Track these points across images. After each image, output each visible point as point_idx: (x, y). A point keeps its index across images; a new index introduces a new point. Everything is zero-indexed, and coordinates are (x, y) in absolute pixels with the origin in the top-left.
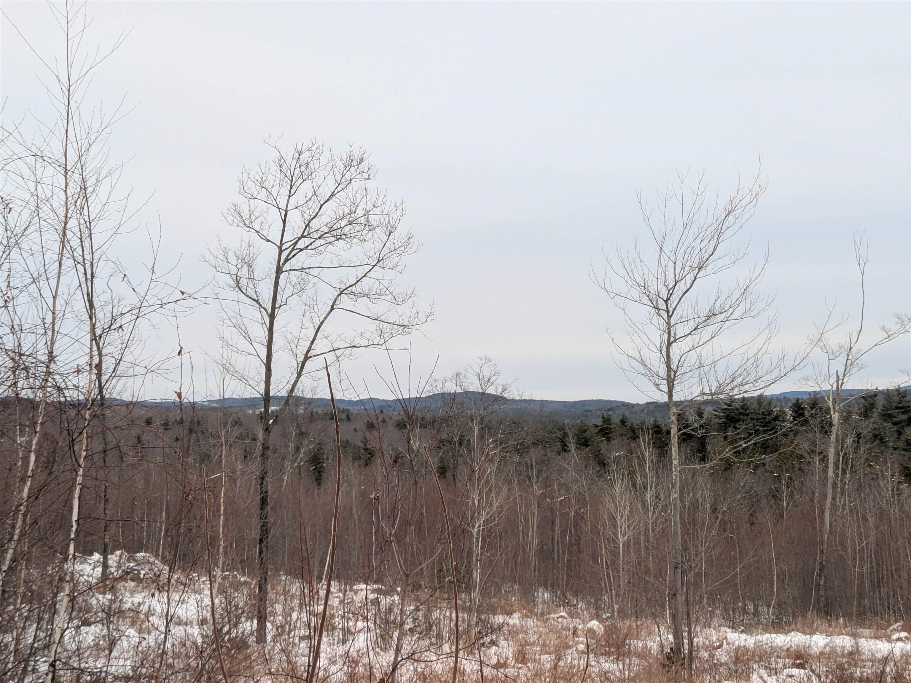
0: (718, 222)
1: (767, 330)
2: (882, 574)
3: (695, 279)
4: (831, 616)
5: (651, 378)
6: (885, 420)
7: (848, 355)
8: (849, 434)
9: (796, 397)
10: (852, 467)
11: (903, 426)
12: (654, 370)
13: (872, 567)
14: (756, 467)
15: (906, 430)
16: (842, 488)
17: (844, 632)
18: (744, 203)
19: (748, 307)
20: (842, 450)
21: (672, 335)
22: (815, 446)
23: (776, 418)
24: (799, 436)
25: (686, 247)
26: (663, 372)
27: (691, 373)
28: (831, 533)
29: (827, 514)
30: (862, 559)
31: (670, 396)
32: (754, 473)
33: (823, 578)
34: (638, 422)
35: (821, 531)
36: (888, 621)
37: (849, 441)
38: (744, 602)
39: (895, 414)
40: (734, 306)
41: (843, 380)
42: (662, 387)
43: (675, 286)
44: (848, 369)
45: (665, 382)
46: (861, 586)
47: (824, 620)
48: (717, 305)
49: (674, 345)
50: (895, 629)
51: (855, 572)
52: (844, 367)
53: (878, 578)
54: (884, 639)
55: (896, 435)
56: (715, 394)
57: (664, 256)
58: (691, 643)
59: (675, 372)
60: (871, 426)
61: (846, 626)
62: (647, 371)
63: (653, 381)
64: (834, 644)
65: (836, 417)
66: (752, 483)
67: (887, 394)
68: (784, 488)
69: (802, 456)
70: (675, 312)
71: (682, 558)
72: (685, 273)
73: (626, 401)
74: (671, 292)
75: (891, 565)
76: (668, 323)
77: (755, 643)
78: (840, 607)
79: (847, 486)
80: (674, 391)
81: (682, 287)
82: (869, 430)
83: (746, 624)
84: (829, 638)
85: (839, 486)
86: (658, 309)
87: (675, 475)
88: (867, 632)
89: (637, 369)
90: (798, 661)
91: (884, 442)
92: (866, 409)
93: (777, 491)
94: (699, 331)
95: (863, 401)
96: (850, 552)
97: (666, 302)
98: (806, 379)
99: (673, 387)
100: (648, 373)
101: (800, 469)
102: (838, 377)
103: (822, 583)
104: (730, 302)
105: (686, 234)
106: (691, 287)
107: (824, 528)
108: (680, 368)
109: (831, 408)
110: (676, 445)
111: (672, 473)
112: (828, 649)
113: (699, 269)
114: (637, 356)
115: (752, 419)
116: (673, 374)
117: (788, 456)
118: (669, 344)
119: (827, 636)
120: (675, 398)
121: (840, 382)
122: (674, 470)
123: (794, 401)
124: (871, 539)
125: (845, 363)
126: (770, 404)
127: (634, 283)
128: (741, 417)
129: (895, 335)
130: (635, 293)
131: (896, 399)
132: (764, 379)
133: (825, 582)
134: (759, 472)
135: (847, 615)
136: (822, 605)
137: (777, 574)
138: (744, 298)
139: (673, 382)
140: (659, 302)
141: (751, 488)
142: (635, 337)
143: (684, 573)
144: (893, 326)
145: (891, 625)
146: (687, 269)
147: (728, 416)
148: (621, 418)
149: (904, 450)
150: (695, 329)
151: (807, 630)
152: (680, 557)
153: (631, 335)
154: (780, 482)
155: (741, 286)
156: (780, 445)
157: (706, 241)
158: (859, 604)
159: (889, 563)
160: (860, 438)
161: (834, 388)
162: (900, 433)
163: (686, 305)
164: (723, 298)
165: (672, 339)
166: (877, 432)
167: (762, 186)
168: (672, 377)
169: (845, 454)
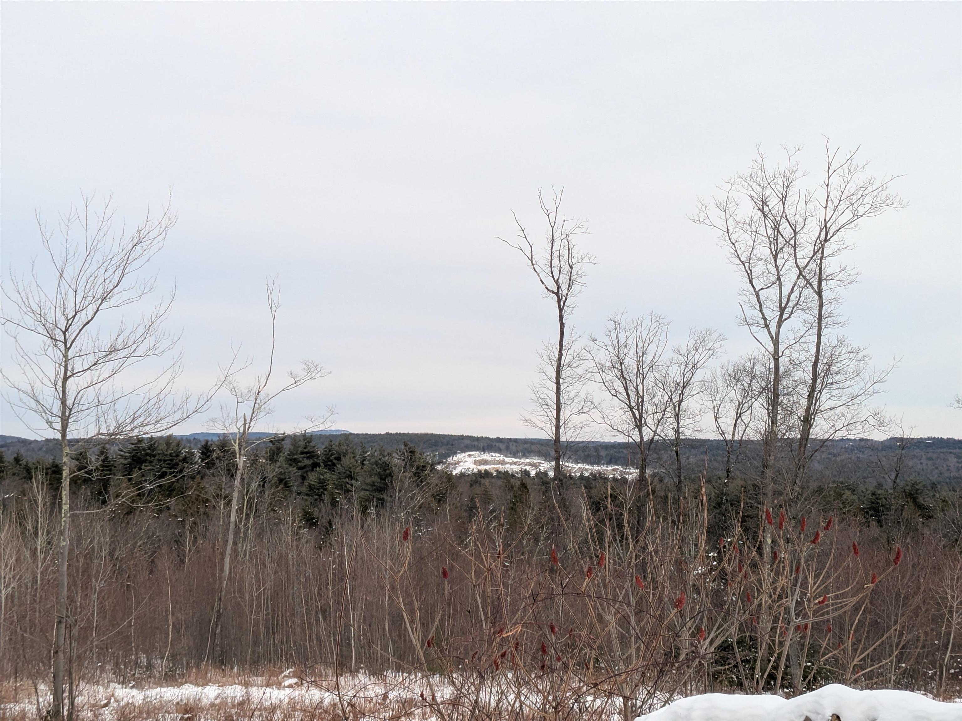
0: (125, 252)
1: (172, 369)
2: (277, 621)
3: (98, 310)
4: (225, 666)
5: (43, 414)
6: (291, 465)
7: (256, 399)
8: (255, 478)
9: (206, 438)
10: (256, 511)
11: (307, 471)
12: (47, 406)
13: (268, 614)
14: (160, 511)
15: (310, 475)
16: (245, 533)
17: (237, 681)
18: (152, 235)
19: (152, 344)
20: (247, 495)
21: (70, 369)
22: (221, 490)
23: (185, 460)
24: (206, 479)
25: (88, 275)
26: (57, 408)
27: (89, 411)
28: (231, 579)
29: (227, 560)
30: (259, 606)
31: (64, 435)
32: (158, 517)
33: (220, 627)
34: (34, 461)
35: (220, 578)
36: (281, 668)
37: (254, 485)
38: (137, 654)
39: (301, 459)
40: (138, 343)
41: (250, 423)
42: (54, 425)
43: (74, 317)
44: (255, 413)
45: (59, 420)
46: (256, 634)
47: (217, 670)
48: (120, 340)
49: (71, 380)
50: (285, 676)
51: (251, 619)
52: (252, 411)
53: (273, 624)
54: (274, 687)
55: (300, 480)
56: (113, 434)
57: (63, 284)
58: (72, 703)
59: (71, 410)
60: (276, 470)
61: (240, 676)
62: (39, 406)
63: (45, 418)
64: (225, 695)
65: (241, 460)
66: (155, 528)
67: (294, 438)
68: (187, 533)
69: (207, 500)
70: (74, 344)
71: (67, 611)
72: (87, 303)
73: (23, 437)
74: (70, 322)
75: (286, 611)
76: (65, 356)
77: (144, 699)
78: (235, 655)
79: (249, 531)
80: (68, 430)
81: (82, 317)
82: (274, 474)
83: (139, 678)
84: (221, 688)
85: (242, 530)
86: (55, 340)
87: (64, 521)
88: (259, 680)
89: (28, 404)
90: (187, 716)
91: (288, 487)
92: (274, 453)
93: (181, 536)
94: (100, 366)
95: (271, 445)
96: (247, 598)
97: (64, 333)
98: (214, 421)
99: (67, 424)
100: (41, 409)
101: (204, 514)
102: (245, 420)
103: (218, 631)
104: (133, 338)
105: (89, 261)
106: (92, 319)
107: (223, 575)
108: (76, 406)
109: (237, 451)
110: (68, 488)
111: (61, 518)
112: (218, 701)
113: (103, 300)
114: (29, 390)
115: (159, 460)
116: (68, 411)
117: (193, 499)
118: (65, 379)
119: (219, 686)
120: (69, 436)
121: (247, 425)
122: (63, 515)
123: (203, 443)
124: (269, 584)
125: (253, 407)
126: (178, 445)
127: (29, 309)
128: (148, 458)
129: (302, 381)
130: (30, 321)
131: (302, 443)
132: (166, 420)
133: (221, 631)
134: (162, 516)
135: (242, 663)
136: (216, 654)
137: (173, 623)
138: (148, 335)
139: (67, 420)
140: (56, 332)
141: (154, 534)
142: (27, 368)
143: (69, 628)
144: (300, 372)
145: (283, 672)
146: (89, 299)
147: (134, 456)
148: (15, 455)
149: (307, 495)
150: (95, 364)
151: (200, 681)
152: (65, 611)
153: (22, 366)
154: (184, 527)
155: (146, 322)
156: (187, 488)
157: (111, 271)
158: (253, 652)
159: (284, 608)
160: (265, 482)
161: (241, 431)
162: (304, 478)
163: (86, 339)
164: (126, 333)
165: (69, 374)
166: (282, 477)
167: (172, 220)
168: (67, 414)
169: (250, 498)
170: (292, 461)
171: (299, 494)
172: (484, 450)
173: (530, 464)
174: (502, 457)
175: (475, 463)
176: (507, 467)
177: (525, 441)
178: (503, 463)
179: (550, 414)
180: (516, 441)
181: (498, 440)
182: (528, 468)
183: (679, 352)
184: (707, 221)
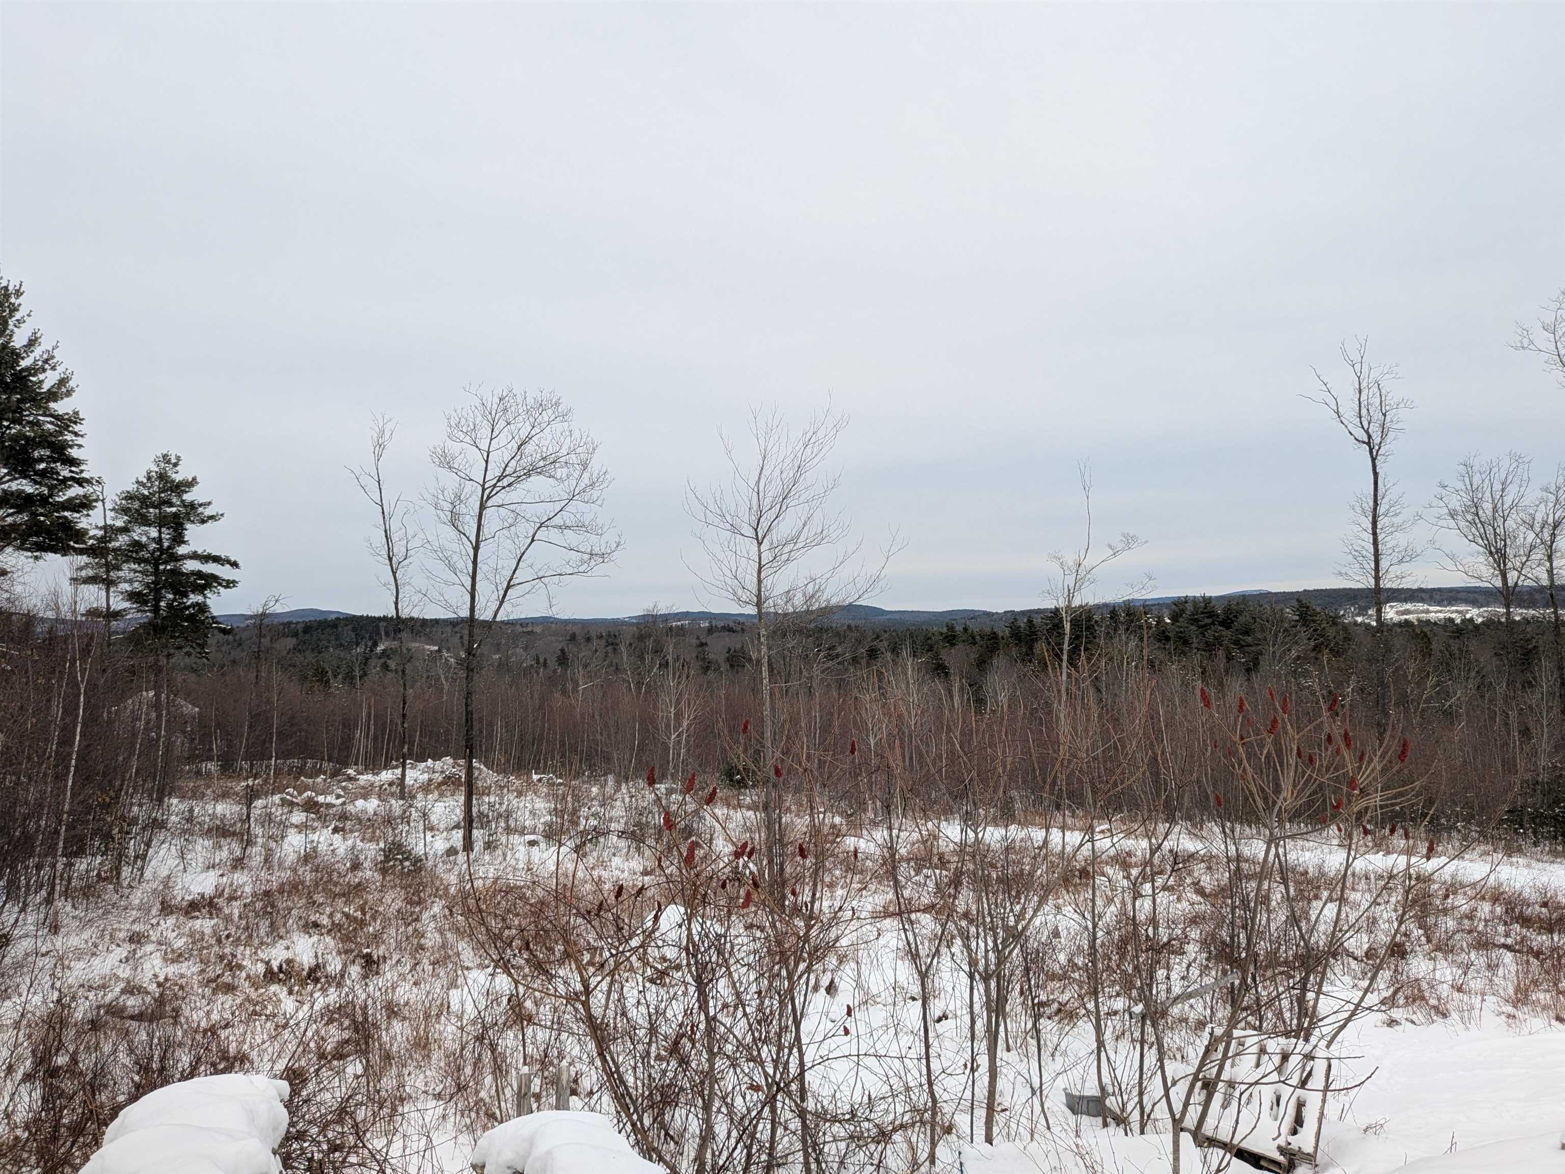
39: (1201, 619)
131: (1202, 605)
170: (1194, 621)
171: (1198, 649)
172: (1406, 600)
173: (1457, 612)
174: (1426, 607)
175: (1397, 613)
176: (1432, 616)
177: (1451, 590)
178: (1428, 612)
179: (1366, 566)
180: (1439, 590)
181: (1421, 590)
182: (1453, 616)
183: (1546, 490)
184: (1532, 347)
